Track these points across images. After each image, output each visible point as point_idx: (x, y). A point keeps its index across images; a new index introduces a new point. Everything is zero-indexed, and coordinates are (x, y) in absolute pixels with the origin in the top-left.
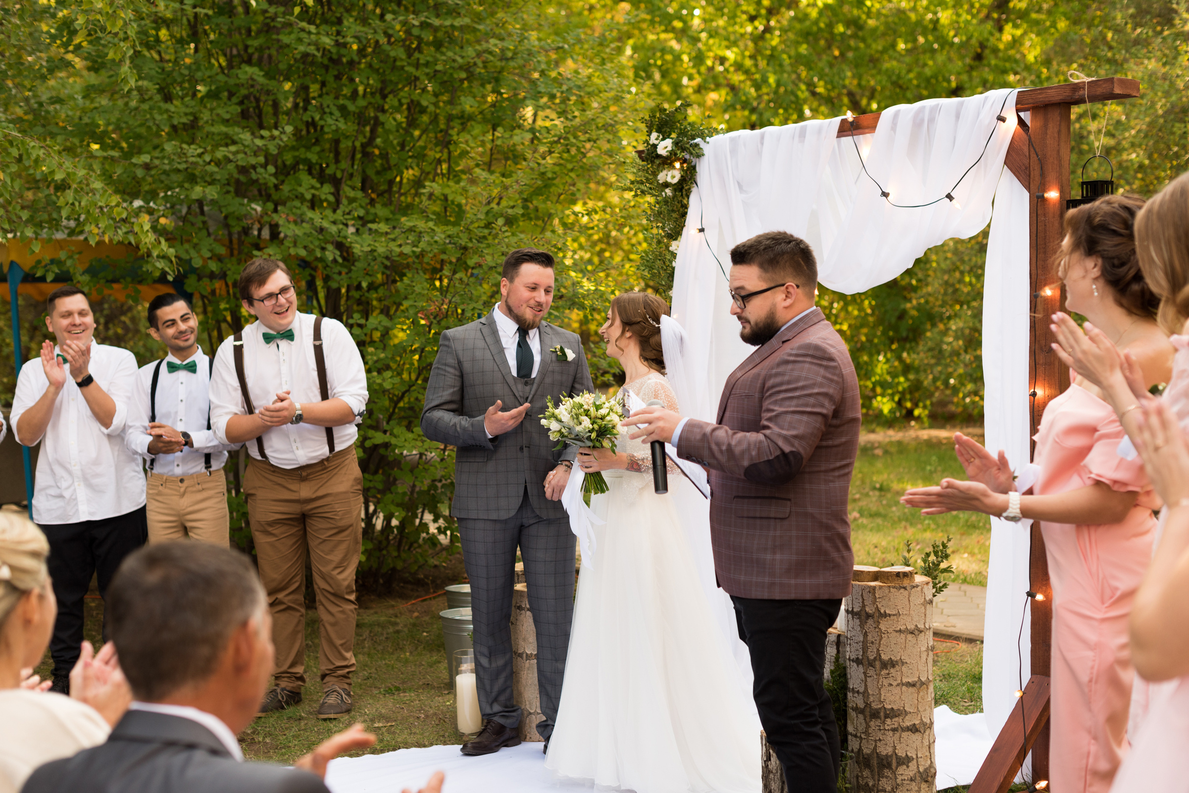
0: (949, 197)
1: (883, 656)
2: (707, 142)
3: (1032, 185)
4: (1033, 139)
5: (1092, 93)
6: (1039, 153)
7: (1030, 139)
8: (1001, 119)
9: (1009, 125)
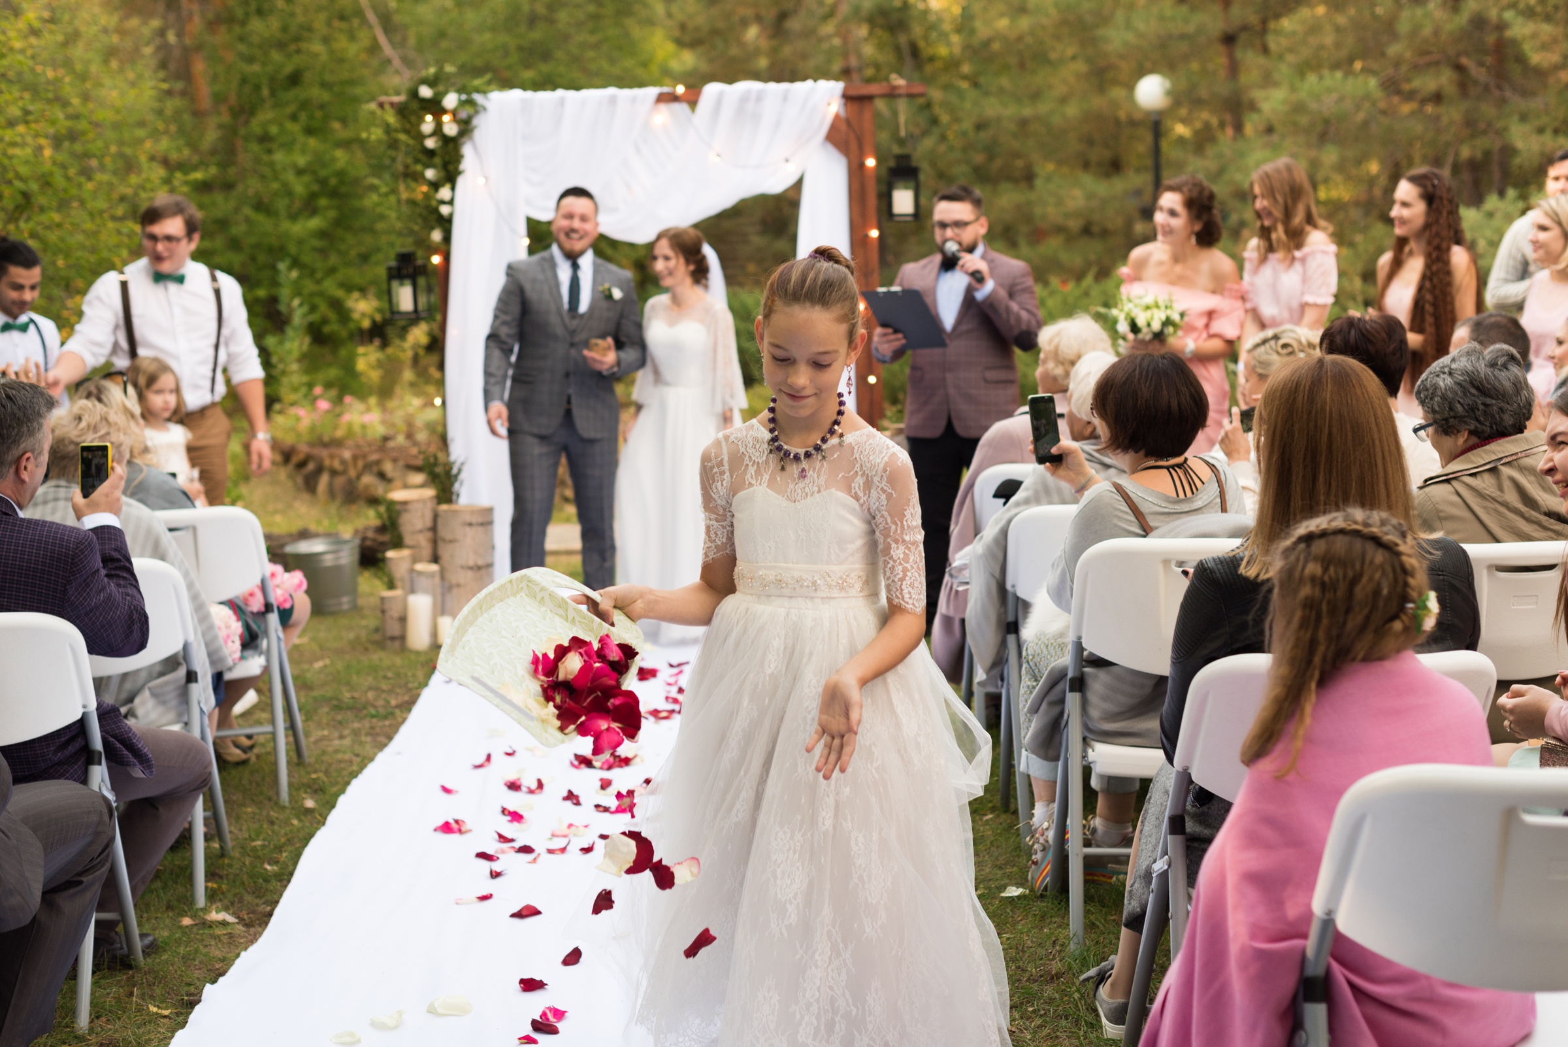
0: (787, 161)
2: (489, 100)
3: (851, 155)
4: (851, 121)
5: (909, 91)
6: (857, 132)
7: (848, 121)
8: (829, 104)
9: (832, 109)
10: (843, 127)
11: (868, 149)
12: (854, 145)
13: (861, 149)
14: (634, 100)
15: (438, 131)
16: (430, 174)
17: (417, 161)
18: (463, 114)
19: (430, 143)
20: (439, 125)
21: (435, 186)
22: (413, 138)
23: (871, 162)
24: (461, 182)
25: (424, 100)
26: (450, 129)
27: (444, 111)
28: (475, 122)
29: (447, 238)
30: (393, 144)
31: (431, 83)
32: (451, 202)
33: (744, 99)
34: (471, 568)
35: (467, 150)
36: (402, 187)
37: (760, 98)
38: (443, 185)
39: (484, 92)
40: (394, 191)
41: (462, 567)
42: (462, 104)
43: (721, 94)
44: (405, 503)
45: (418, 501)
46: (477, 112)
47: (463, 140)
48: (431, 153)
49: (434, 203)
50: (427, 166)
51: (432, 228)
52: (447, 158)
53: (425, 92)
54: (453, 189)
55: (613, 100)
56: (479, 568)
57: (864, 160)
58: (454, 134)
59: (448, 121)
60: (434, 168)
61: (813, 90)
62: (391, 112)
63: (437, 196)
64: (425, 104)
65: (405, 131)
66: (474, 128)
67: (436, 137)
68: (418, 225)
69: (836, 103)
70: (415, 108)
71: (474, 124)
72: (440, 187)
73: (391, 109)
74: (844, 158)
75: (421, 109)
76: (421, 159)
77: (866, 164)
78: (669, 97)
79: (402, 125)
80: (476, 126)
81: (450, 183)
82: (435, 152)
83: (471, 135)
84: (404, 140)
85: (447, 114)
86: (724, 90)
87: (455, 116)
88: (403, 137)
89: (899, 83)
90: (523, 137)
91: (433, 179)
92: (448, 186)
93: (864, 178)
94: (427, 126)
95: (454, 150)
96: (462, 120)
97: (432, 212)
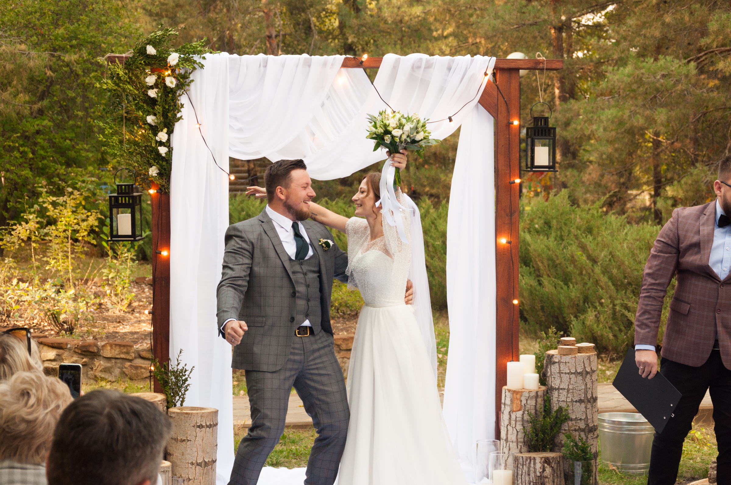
0: (450, 119)
1: (594, 395)
2: (204, 58)
3: (499, 116)
4: (500, 88)
5: (549, 67)
6: (505, 97)
7: (498, 88)
8: (486, 74)
9: (487, 78)
10: (495, 93)
11: (514, 111)
12: (502, 108)
13: (508, 111)
14: (325, 64)
15: (160, 84)
16: (150, 119)
17: (139, 108)
18: (182, 72)
19: (152, 93)
20: (161, 79)
21: (155, 130)
22: (138, 88)
23: (516, 123)
24: (177, 127)
25: (149, 56)
27: (167, 67)
28: (192, 77)
29: (166, 174)
31: (155, 43)
32: (168, 144)
33: (415, 67)
34: (199, 464)
35: (183, 100)
36: (124, 130)
37: (429, 66)
38: (162, 130)
39: (200, 53)
40: (117, 133)
41: (192, 464)
42: (182, 62)
43: (397, 62)
46: (194, 69)
47: (181, 93)
48: (153, 102)
49: (153, 144)
50: (149, 113)
51: (150, 166)
52: (166, 106)
53: (151, 50)
54: (170, 132)
55: (308, 65)
56: (206, 464)
57: (511, 121)
58: (173, 86)
59: (169, 75)
60: (155, 115)
61: (472, 61)
62: (120, 66)
63: (157, 138)
64: (149, 60)
65: (131, 82)
66: (190, 82)
67: (157, 88)
68: (137, 162)
69: (490, 72)
70: (141, 64)
71: (191, 79)
72: (159, 132)
73: (120, 63)
74: (492, 118)
75: (146, 65)
76: (143, 106)
77: (512, 124)
78: (353, 62)
79: (130, 78)
80: (193, 81)
81: (168, 128)
82: (157, 101)
83: (187, 88)
84: (130, 90)
85: (167, 69)
86: (400, 59)
87: (173, 71)
88: (131, 88)
89: (541, 58)
90: (231, 91)
91: (153, 124)
92: (165, 130)
93: (509, 135)
94: (151, 80)
95: (173, 100)
96: (180, 74)
97: (152, 151)
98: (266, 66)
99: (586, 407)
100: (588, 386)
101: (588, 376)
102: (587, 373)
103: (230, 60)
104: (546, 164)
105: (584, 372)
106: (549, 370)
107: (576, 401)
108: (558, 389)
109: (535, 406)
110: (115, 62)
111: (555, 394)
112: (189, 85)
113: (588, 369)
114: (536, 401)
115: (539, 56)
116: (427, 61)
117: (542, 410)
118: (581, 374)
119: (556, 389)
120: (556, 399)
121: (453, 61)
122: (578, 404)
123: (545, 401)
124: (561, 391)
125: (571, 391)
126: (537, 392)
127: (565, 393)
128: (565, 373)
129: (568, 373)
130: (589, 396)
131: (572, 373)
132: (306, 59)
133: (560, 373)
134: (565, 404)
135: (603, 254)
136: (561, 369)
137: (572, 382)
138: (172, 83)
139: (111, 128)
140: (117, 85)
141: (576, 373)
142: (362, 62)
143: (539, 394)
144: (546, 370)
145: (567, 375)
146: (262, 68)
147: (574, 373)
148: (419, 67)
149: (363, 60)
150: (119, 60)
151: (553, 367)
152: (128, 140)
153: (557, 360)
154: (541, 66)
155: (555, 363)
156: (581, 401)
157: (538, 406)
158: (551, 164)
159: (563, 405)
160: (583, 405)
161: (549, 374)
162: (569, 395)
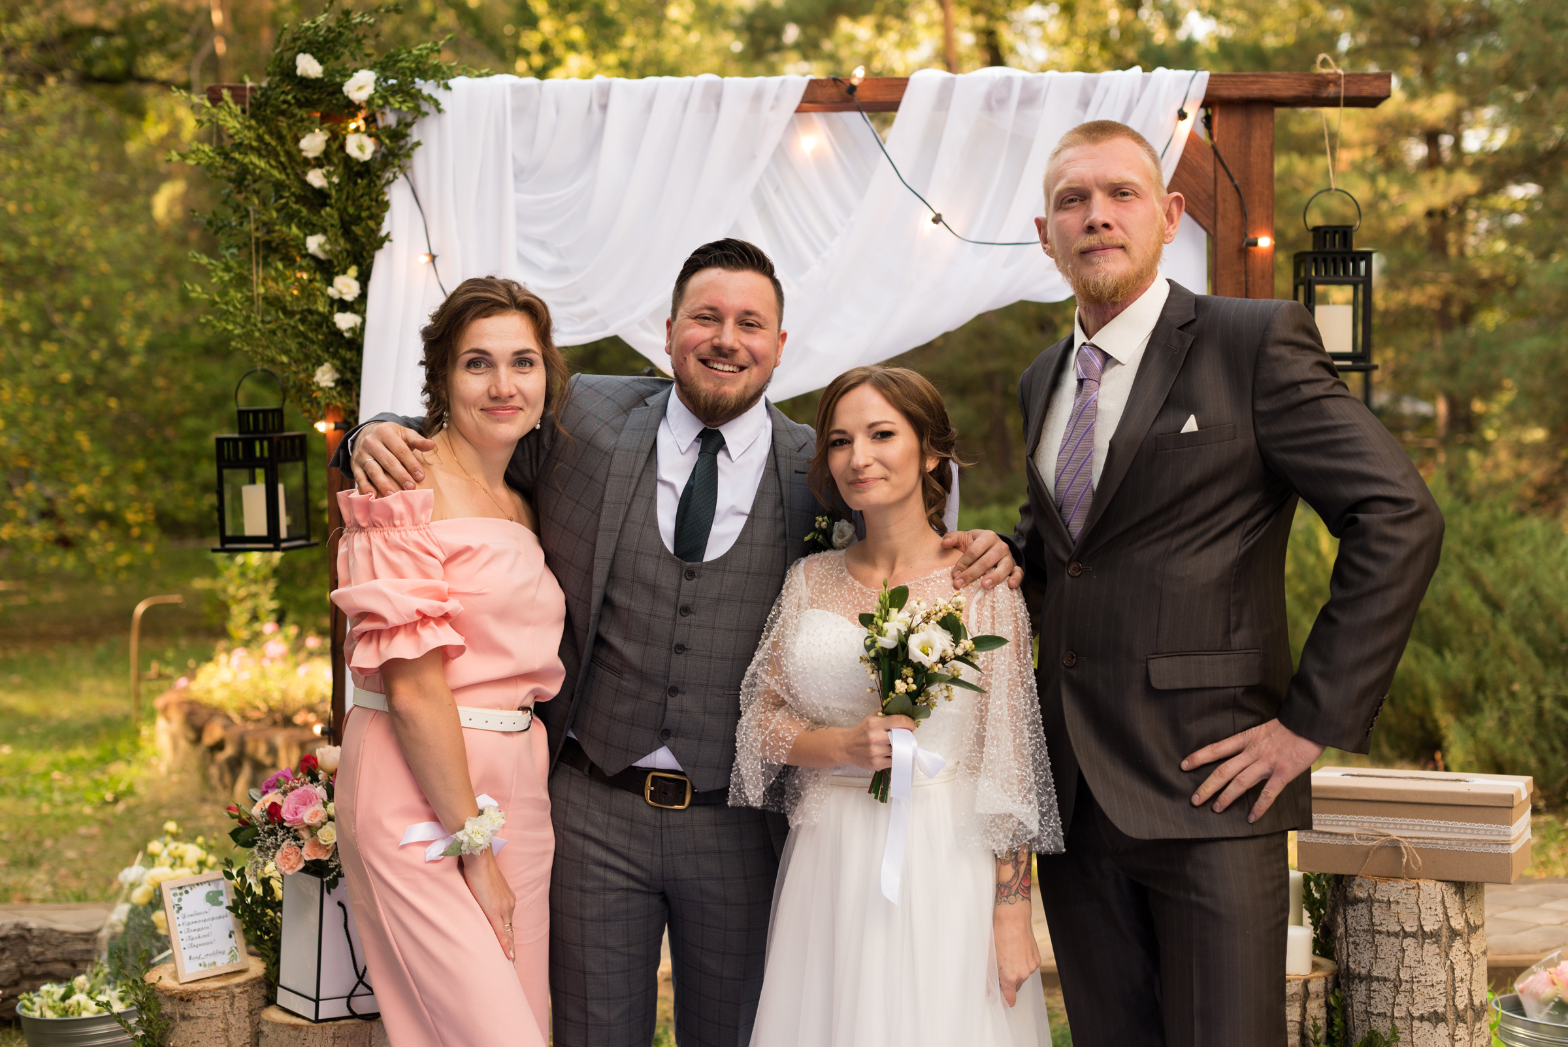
1: (1477, 1002)
2: (447, 88)
3: (1220, 225)
4: (1222, 153)
5: (1354, 91)
6: (1236, 175)
7: (1216, 153)
8: (1182, 115)
9: (1185, 127)
10: (1208, 166)
11: (1257, 213)
12: (1228, 204)
13: (1244, 213)
14: (758, 96)
15: (334, 153)
16: (314, 243)
17: (290, 217)
18: (391, 119)
19: (316, 178)
20: (337, 142)
21: (327, 269)
22: (283, 168)
23: (1265, 242)
24: (381, 261)
25: (306, 83)
26: (360, 147)
27: (352, 109)
28: (415, 134)
29: (350, 381)
30: (242, 177)
31: (321, 49)
32: (358, 305)
33: (995, 100)
35: (397, 194)
36: (257, 274)
38: (344, 272)
39: (438, 74)
40: (242, 281)
42: (384, 94)
43: (945, 87)
44: (185, 998)
45: (215, 995)
46: (419, 113)
47: (388, 175)
48: (319, 197)
49: (322, 307)
50: (311, 228)
51: (320, 363)
52: (351, 210)
53: (308, 66)
54: (364, 278)
55: (716, 98)
57: (1251, 236)
58: (366, 156)
59: (357, 130)
60: (324, 232)
61: (1145, 82)
62: (237, 109)
63: (331, 291)
64: (307, 94)
65: (264, 151)
66: (412, 149)
67: (330, 163)
68: (287, 352)
69: (1194, 112)
70: (285, 102)
71: (415, 139)
72: (337, 274)
73: (236, 103)
74: (1204, 234)
75: (300, 104)
76: (299, 211)
77: (1255, 244)
78: (832, 91)
79: (260, 138)
80: (418, 144)
81: (359, 265)
82: (328, 196)
83: (405, 161)
84: (262, 170)
85: (353, 116)
86: (953, 80)
87: (370, 120)
88: (262, 164)
89: (1331, 71)
90: (519, 174)
91: (322, 256)
92: (353, 271)
93: (1246, 273)
94: (313, 143)
95: (369, 194)
96: (387, 129)
97: (319, 325)
98: (604, 107)
99: (1452, 1037)
100: (1458, 973)
101: (1458, 944)
102: (1454, 934)
103: (516, 90)
104: (1347, 348)
105: (1445, 932)
106: (1339, 919)
107: (1422, 1018)
108: (1369, 978)
109: (1302, 1024)
110: (221, 99)
111: (1359, 992)
112: (408, 156)
113: (1457, 923)
114: (1304, 1009)
115: (1324, 63)
116: (1026, 84)
117: (1320, 1035)
118: (1434, 936)
119: (1361, 979)
120: (1362, 1008)
121: (1095, 83)
122: (1427, 1025)
123: (1329, 1008)
124: (1375, 985)
125: (1405, 986)
126: (1306, 983)
127: (1386, 991)
128: (1389, 934)
129: (1396, 935)
130: (1461, 1003)
131: (1407, 935)
132: (709, 85)
133: (1373, 931)
134: (1388, 1024)
135: (1516, 593)
136: (1376, 920)
137: (1407, 961)
138: (361, 148)
139: (228, 269)
140: (226, 156)
141: (1422, 935)
142: (852, 89)
143: (1312, 987)
144: (1333, 920)
145: (1393, 939)
146: (596, 109)
147: (1413, 935)
148: (1002, 102)
149: (855, 82)
150: (234, 96)
151: (1350, 912)
152: (265, 298)
153: (1362, 894)
154: (1331, 91)
155: (1357, 901)
156: (1436, 1018)
157: (1309, 1023)
158: (1360, 349)
159: (1382, 1026)
160: (1442, 1030)
161: (1341, 930)
162: (1400, 999)
